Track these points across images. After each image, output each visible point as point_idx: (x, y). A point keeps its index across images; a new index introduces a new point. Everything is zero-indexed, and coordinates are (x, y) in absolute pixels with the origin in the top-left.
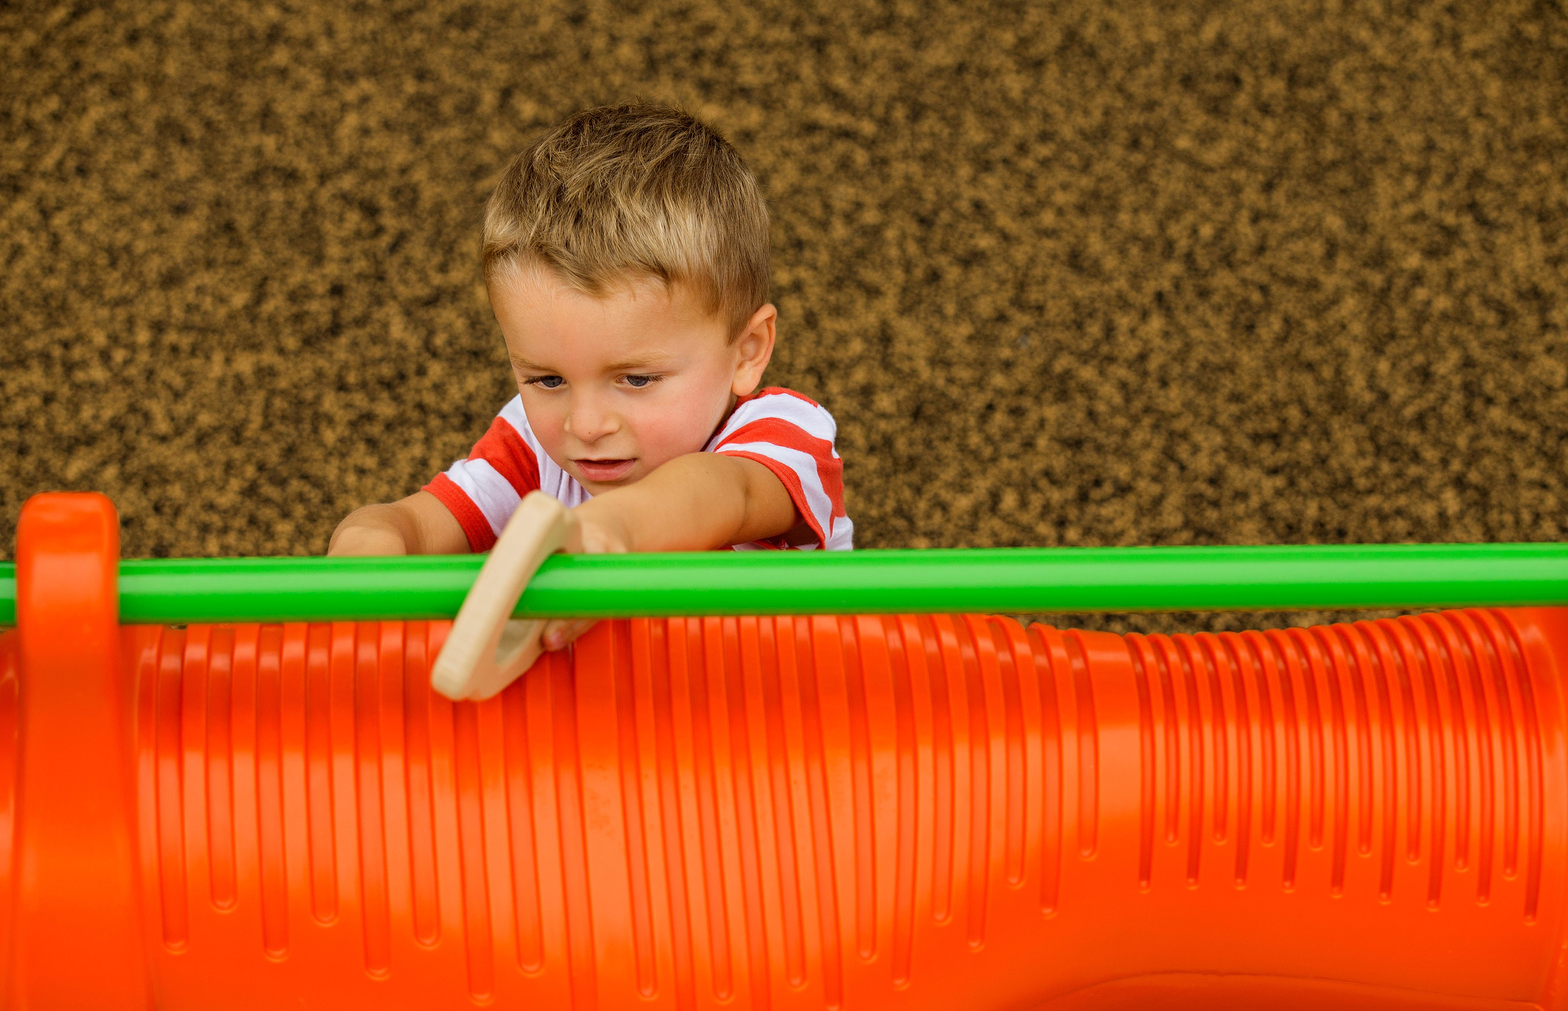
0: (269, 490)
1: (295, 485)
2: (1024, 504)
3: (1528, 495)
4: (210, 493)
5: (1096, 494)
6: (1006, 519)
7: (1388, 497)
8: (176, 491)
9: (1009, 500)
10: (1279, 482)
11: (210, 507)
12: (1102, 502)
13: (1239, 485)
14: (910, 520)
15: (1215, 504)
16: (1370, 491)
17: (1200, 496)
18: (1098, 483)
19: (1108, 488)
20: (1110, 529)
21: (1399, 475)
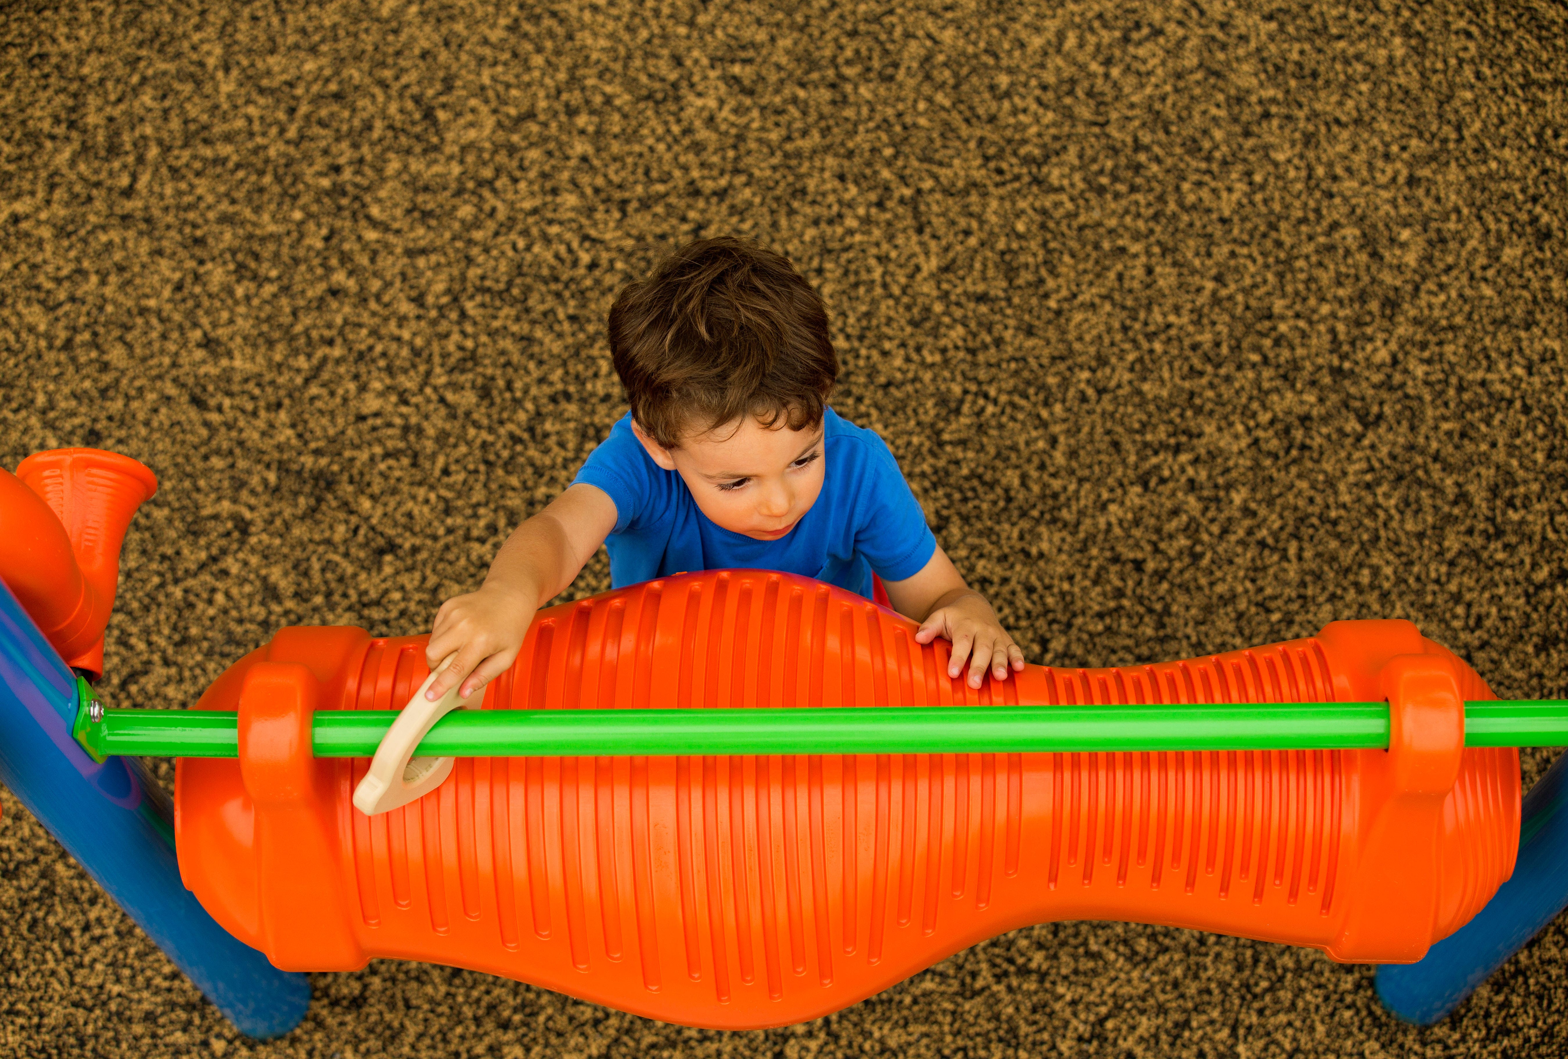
0: (527, 27)
1: (547, 22)
2: (1081, 45)
3: (1456, 43)
4: (484, 29)
5: (1135, 36)
6: (1067, 56)
7: (1352, 43)
8: (459, 27)
9: (1071, 41)
10: (1273, 26)
11: (485, 42)
12: (1139, 44)
13: (1243, 30)
14: (996, 57)
15: (1224, 47)
16: (1340, 37)
17: (1213, 39)
18: (1138, 26)
19: (1145, 31)
20: (1143, 69)
21: (1361, 23)
